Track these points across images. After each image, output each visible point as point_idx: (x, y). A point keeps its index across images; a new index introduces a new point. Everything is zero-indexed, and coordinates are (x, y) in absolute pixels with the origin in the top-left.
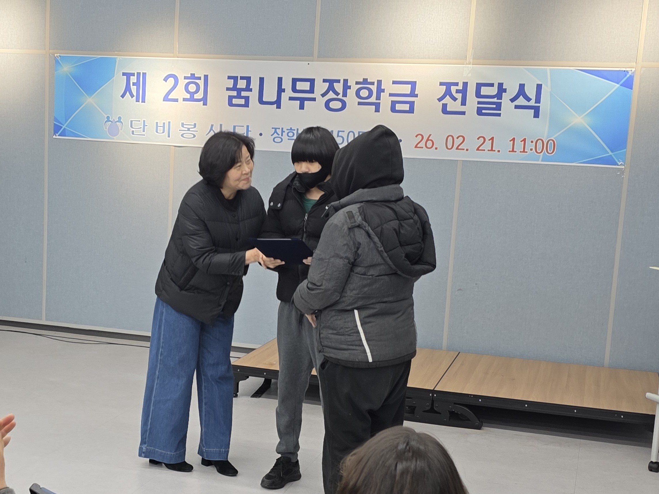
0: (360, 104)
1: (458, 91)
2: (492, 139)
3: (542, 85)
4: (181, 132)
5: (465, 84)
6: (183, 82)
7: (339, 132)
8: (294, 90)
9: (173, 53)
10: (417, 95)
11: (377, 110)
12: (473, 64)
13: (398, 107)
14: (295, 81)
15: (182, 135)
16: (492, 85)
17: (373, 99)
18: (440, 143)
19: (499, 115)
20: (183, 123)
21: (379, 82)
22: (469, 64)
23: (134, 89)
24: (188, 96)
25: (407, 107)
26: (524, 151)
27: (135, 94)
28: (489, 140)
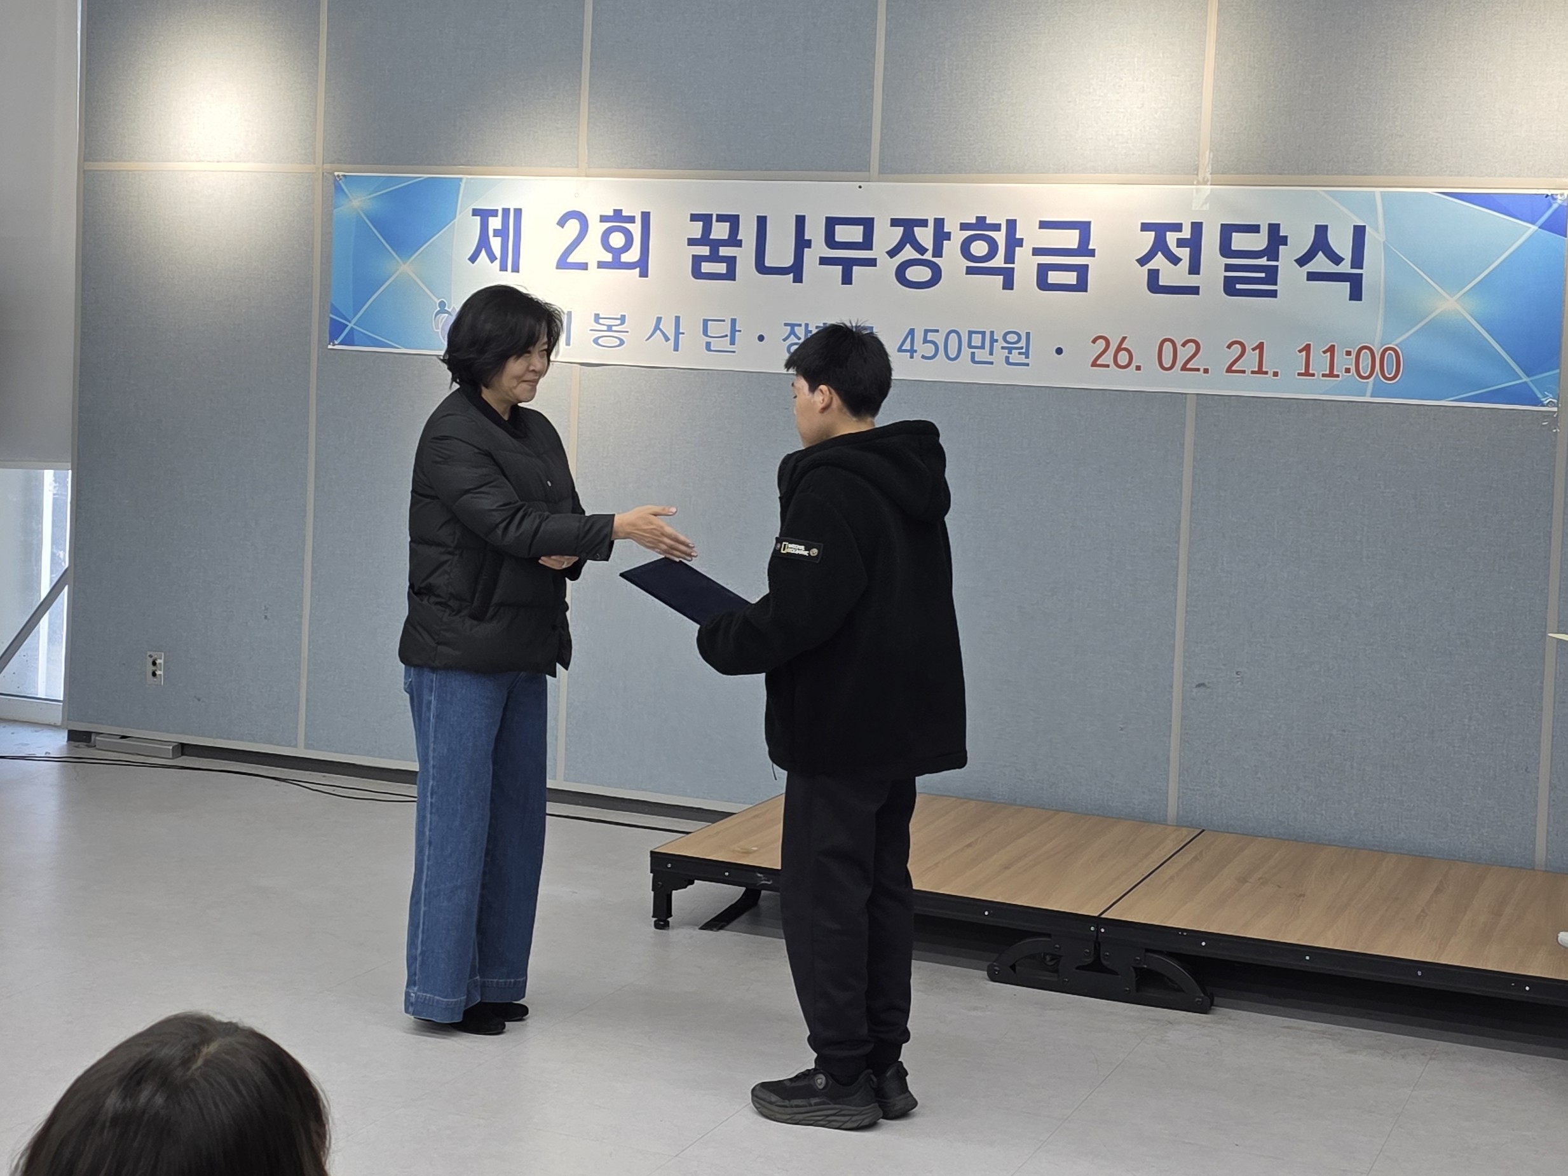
0: (970, 271)
1: (1181, 243)
2: (1260, 347)
3: (1365, 227)
4: (595, 334)
5: (1197, 227)
6: (596, 229)
7: (926, 331)
8: (831, 242)
9: (577, 167)
10: (1094, 250)
11: (1008, 285)
12: (1211, 185)
13: (1054, 277)
14: (831, 223)
15: (596, 341)
16: (1255, 229)
17: (998, 261)
18: (1145, 354)
19: (1273, 294)
20: (598, 315)
21: (1012, 224)
22: (1205, 183)
23: (496, 243)
24: (608, 257)
25: (1071, 278)
26: (1331, 374)
27: (497, 253)
28: (1254, 349)
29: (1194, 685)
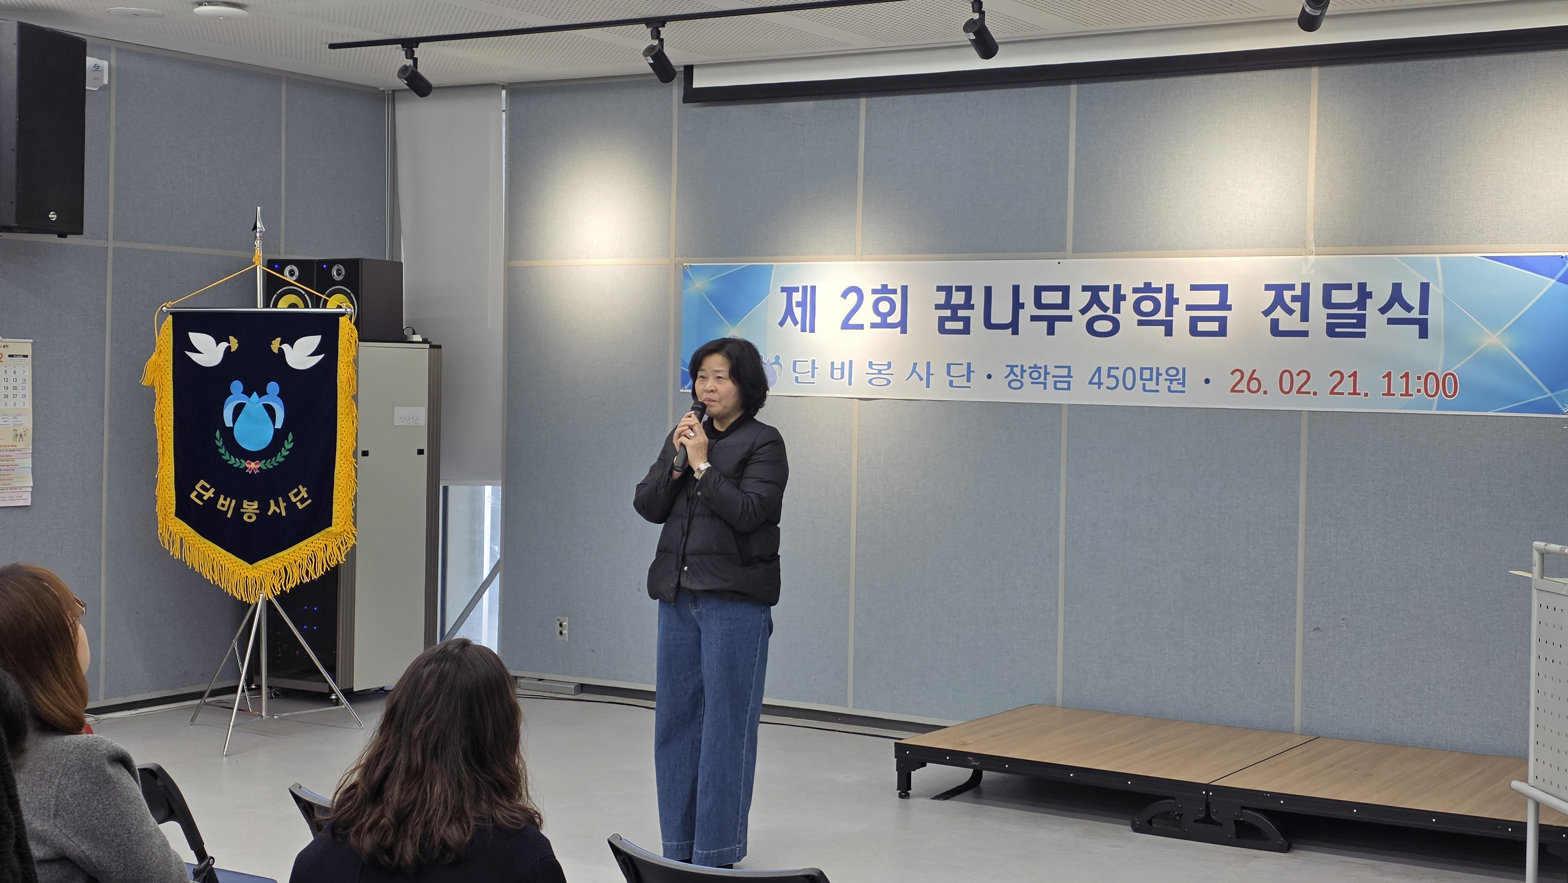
0: (1140, 323)
1: (1294, 299)
2: (1354, 374)
3: (1429, 283)
4: (870, 377)
5: (1306, 287)
6: (869, 299)
7: (1110, 369)
8: (1038, 304)
9: (855, 254)
10: (1231, 306)
11: (1169, 332)
12: (1315, 255)
13: (1202, 326)
14: (1039, 290)
15: (870, 381)
16: (1348, 287)
17: (1161, 315)
18: (1270, 383)
19: (1363, 335)
20: (872, 362)
21: (1170, 288)
22: (1311, 254)
23: (798, 312)
24: (878, 320)
25: (1214, 326)
26: (1407, 394)
27: (799, 319)
28: (1350, 377)
29: (1312, 629)
